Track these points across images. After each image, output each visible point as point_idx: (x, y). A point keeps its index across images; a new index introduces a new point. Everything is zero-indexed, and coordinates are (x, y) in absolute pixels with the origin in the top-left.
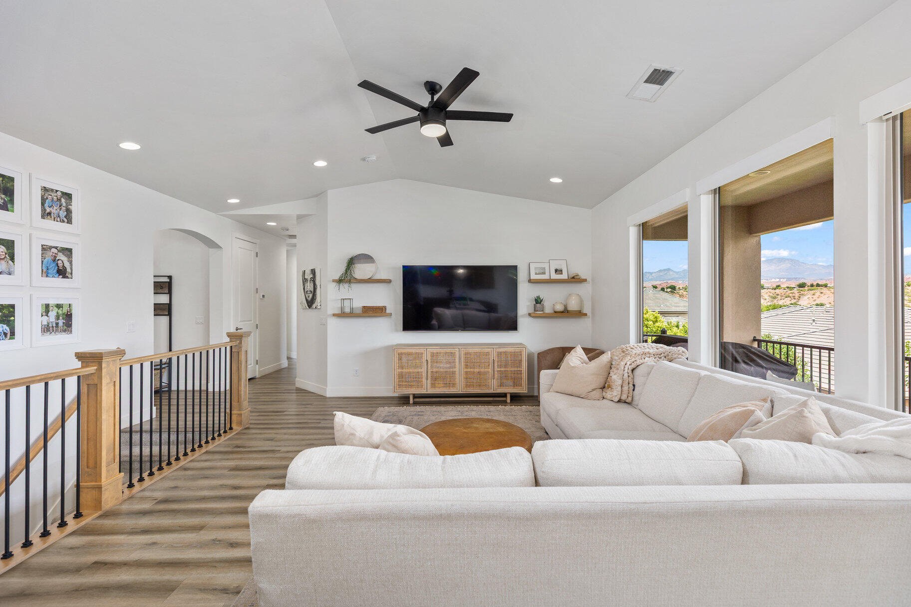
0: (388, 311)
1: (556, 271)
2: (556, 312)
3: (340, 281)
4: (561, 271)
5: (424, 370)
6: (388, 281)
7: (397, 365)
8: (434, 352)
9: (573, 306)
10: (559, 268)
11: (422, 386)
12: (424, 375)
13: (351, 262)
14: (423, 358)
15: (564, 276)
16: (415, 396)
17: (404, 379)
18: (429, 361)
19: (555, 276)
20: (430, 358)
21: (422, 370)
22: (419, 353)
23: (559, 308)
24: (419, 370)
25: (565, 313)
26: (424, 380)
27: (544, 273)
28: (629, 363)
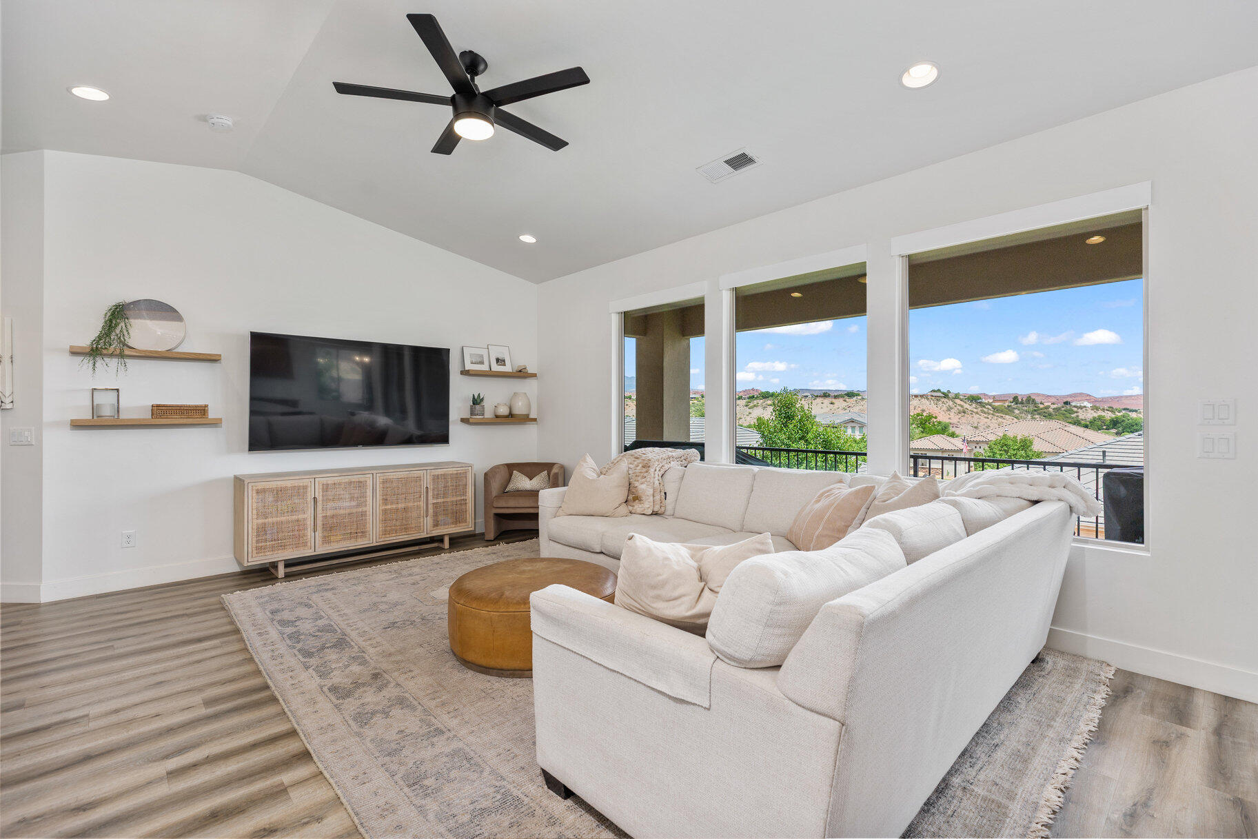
0: (212, 415)
1: (498, 360)
2: (497, 417)
3: (95, 352)
4: (504, 361)
5: (309, 514)
6: (212, 359)
7: (255, 512)
8: (329, 482)
9: (519, 408)
10: (500, 357)
11: (305, 544)
12: (310, 523)
13: (119, 313)
14: (309, 494)
15: (507, 368)
16: (289, 564)
17: (268, 537)
18: (320, 499)
19: (496, 368)
20: (321, 493)
21: (306, 516)
22: (299, 488)
23: (503, 411)
24: (301, 516)
25: (511, 418)
26: (309, 533)
27: (482, 363)
28: (658, 469)
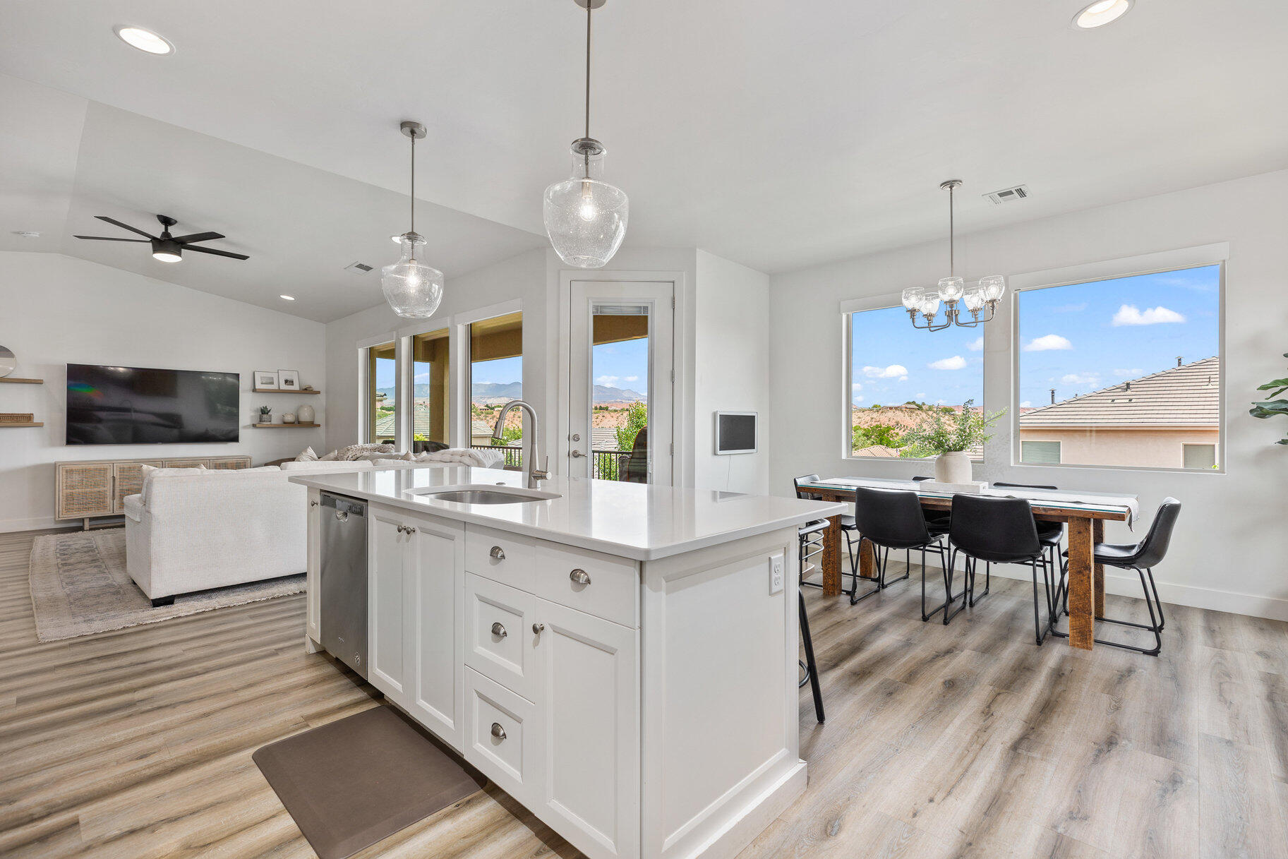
0: (36, 420)
1: (286, 381)
2: (285, 423)
4: (292, 382)
5: (109, 488)
6: (38, 382)
7: (65, 485)
8: (125, 466)
9: (305, 416)
10: (289, 378)
11: (105, 508)
12: (109, 494)
14: (108, 474)
15: (296, 387)
16: (91, 519)
17: (75, 502)
18: (117, 477)
19: (284, 387)
20: (118, 474)
21: (106, 489)
22: (100, 470)
23: (290, 418)
24: (102, 489)
25: (297, 424)
26: (109, 500)
27: (272, 383)
28: (350, 456)
